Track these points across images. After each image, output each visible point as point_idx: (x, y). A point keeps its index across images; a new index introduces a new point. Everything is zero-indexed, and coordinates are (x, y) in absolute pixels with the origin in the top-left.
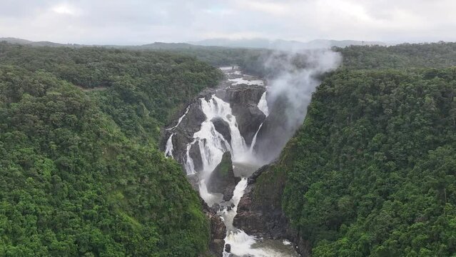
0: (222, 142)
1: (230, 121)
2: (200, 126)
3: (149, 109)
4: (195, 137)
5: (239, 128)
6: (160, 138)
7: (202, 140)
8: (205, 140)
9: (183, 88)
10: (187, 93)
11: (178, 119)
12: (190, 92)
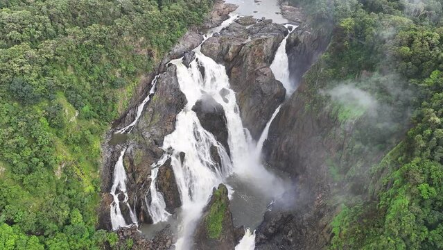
0: (213, 151)
1: (226, 101)
2: (174, 121)
3: (76, 105)
4: (165, 146)
5: (241, 116)
6: (102, 161)
7: (177, 157)
8: (182, 156)
9: (142, 45)
10: (151, 55)
11: (137, 106)
12: (155, 51)
